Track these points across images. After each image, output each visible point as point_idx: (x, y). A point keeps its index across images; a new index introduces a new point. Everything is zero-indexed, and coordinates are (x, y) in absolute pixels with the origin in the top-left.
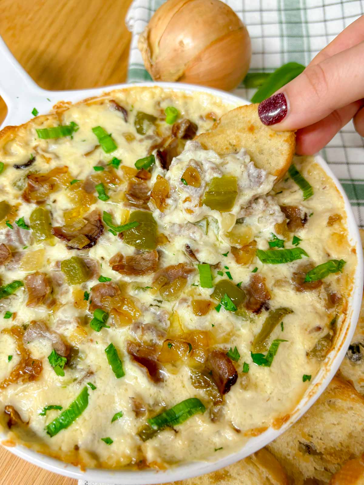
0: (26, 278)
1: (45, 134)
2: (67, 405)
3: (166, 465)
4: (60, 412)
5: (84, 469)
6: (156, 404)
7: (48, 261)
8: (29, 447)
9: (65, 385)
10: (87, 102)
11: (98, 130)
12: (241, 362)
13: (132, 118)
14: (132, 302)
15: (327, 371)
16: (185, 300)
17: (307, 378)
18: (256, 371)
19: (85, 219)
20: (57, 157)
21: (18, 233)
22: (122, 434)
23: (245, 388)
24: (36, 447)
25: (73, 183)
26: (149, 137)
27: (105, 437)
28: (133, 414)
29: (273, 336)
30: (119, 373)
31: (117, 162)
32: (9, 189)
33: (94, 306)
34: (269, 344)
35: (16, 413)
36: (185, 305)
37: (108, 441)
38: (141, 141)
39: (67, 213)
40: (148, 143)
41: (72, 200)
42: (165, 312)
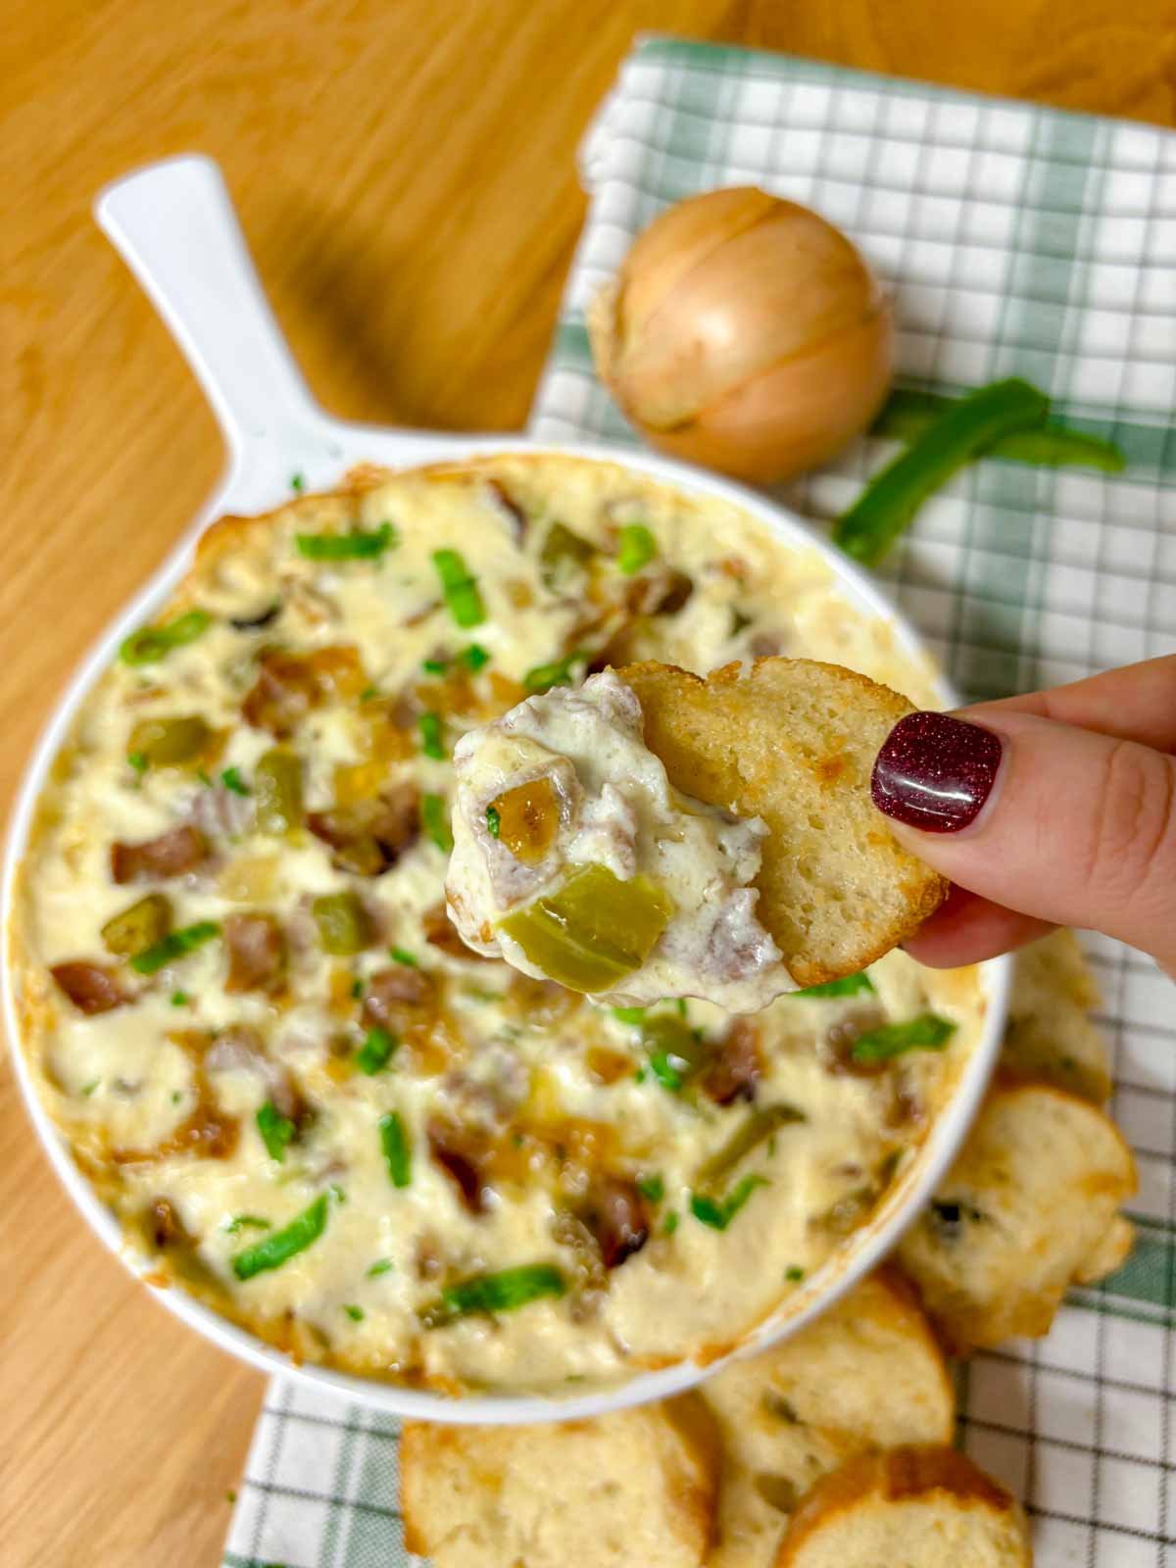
0: (230, 919)
1: (317, 547)
2: (282, 1220)
3: (462, 1387)
4: (266, 1234)
5: (299, 1361)
6: (467, 1257)
7: (284, 889)
8: (195, 1296)
9: (284, 1180)
10: (431, 475)
11: (447, 559)
12: (664, 1207)
13: (536, 539)
14: (454, 1025)
15: (841, 1269)
16: (569, 1043)
17: (795, 1275)
18: (694, 1236)
19: (384, 799)
20: (335, 613)
21: (221, 803)
22: (385, 1307)
23: (659, 1265)
24: (209, 1297)
25: (368, 697)
26: (569, 603)
27: (351, 1303)
28: (415, 1270)
29: (746, 1168)
30: (400, 1177)
31: (478, 657)
32: (213, 682)
33: (369, 1019)
34: (733, 1183)
35: (175, 1217)
36: (569, 1053)
37: (355, 1315)
38: (548, 610)
39: (342, 774)
40: (563, 620)
41: (358, 742)
42: (522, 1062)
